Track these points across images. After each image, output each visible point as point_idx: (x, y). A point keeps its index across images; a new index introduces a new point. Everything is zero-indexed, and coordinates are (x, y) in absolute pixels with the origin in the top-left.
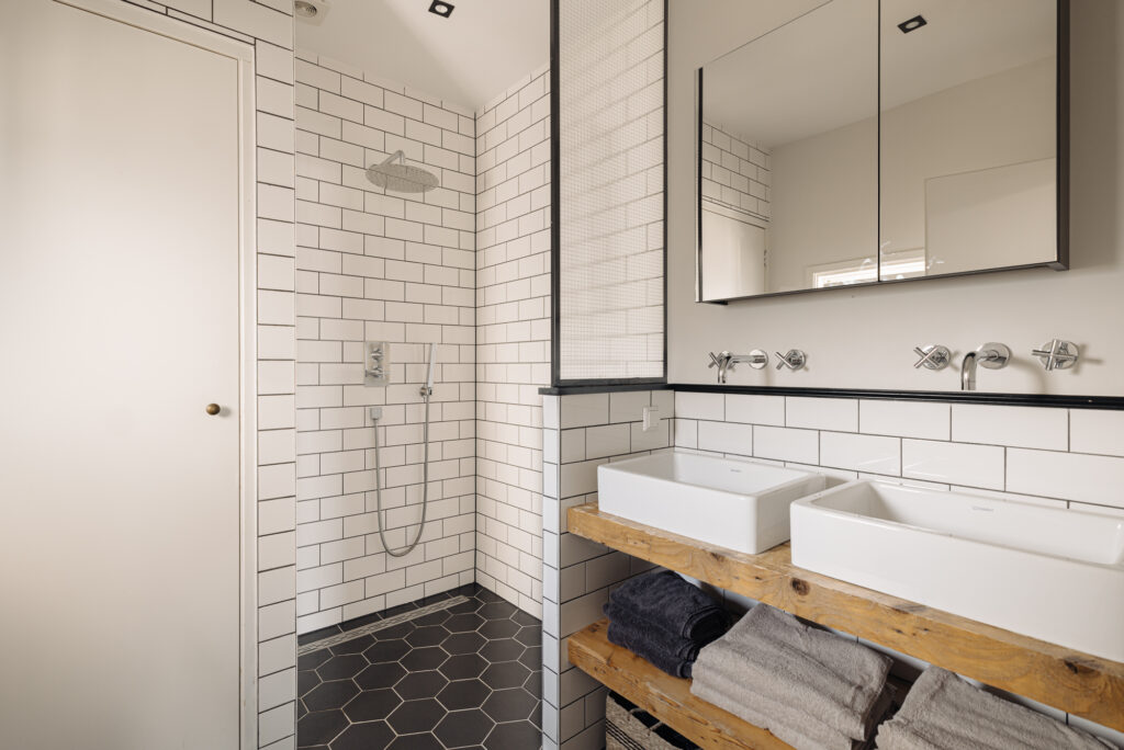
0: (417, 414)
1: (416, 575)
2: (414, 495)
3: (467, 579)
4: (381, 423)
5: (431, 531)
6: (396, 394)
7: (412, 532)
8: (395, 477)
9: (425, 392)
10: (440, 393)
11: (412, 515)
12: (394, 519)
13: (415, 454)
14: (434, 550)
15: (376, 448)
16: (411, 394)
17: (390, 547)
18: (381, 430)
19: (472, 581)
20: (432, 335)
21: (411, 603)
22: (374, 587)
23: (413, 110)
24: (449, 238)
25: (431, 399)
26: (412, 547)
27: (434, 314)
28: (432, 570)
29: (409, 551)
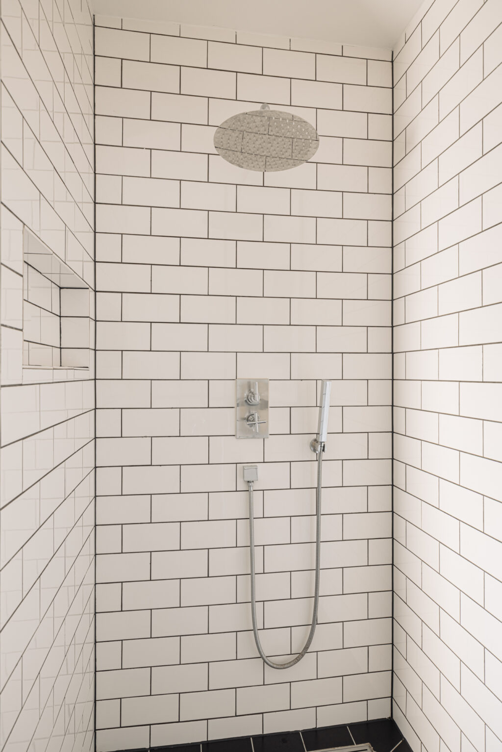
0: (305, 475)
1: (304, 695)
2: (302, 585)
3: (379, 712)
4: (255, 486)
5: (324, 637)
6: (278, 448)
7: (300, 635)
8: (278, 559)
9: (317, 446)
10: (335, 447)
11: (298, 613)
12: (276, 614)
13: (304, 529)
14: (330, 664)
15: (249, 518)
16: (298, 448)
17: (266, 653)
18: (257, 496)
19: (387, 715)
20: (327, 367)
21: (296, 733)
22: (249, 701)
23: (303, 66)
24: (354, 233)
25: (325, 456)
26: (301, 655)
27: (330, 339)
28: (329, 691)
29: (297, 660)
